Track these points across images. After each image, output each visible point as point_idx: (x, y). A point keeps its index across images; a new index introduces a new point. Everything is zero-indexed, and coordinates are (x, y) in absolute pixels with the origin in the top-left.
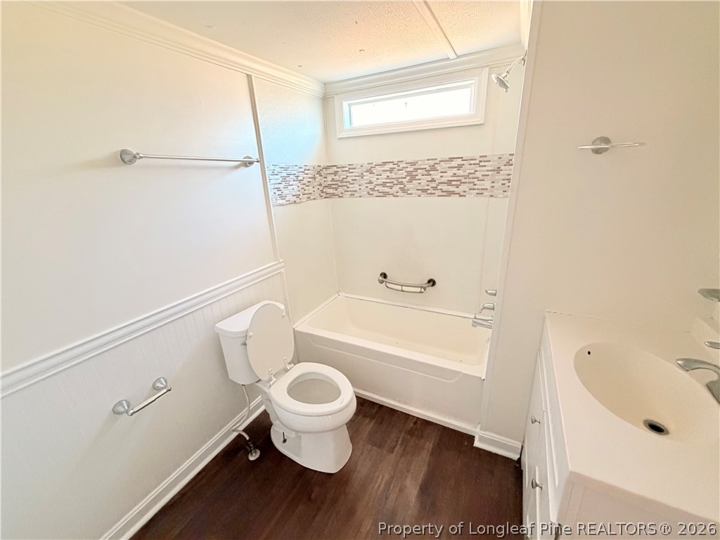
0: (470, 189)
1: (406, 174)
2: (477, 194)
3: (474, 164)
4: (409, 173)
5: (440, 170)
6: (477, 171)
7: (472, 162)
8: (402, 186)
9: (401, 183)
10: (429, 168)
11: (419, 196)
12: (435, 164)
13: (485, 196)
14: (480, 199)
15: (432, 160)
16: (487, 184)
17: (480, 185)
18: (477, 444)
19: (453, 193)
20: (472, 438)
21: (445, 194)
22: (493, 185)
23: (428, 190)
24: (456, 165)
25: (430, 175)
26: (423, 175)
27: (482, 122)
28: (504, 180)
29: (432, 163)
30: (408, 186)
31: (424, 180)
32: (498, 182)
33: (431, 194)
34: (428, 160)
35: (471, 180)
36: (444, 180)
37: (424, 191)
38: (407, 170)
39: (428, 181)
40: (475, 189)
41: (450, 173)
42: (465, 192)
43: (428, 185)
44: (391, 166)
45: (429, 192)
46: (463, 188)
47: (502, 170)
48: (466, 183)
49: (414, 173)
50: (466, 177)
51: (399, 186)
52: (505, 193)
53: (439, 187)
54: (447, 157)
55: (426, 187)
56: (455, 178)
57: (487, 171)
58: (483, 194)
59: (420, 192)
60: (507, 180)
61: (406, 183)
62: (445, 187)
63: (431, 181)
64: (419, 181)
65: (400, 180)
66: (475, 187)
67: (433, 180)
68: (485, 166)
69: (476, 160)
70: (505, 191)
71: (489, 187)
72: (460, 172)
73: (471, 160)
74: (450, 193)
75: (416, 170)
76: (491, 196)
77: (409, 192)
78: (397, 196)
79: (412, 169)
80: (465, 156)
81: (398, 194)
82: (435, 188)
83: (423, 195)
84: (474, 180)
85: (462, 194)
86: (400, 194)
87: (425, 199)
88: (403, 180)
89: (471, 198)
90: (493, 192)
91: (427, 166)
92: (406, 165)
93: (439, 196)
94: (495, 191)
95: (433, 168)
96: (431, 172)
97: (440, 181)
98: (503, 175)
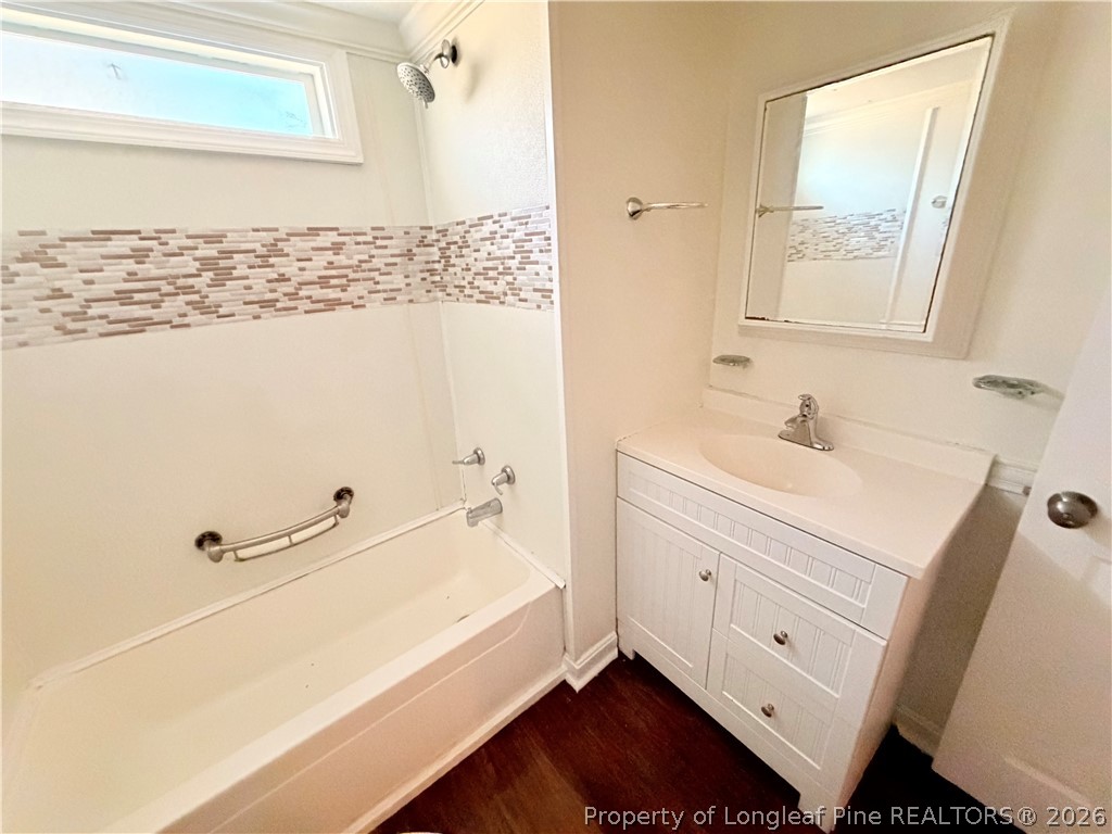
0: (370, 292)
1: (197, 264)
2: (385, 299)
3: (365, 243)
4: (206, 264)
5: (294, 255)
6: (373, 257)
7: (360, 239)
8: (196, 297)
9: (189, 290)
10: (263, 251)
11: (257, 317)
12: (276, 240)
13: (401, 303)
14: (392, 308)
15: (265, 230)
16: (398, 280)
17: (386, 282)
18: (578, 685)
19: (338, 303)
20: (564, 687)
21: (321, 306)
22: (408, 281)
23: (277, 301)
24: (329, 245)
25: (272, 266)
26: (250, 267)
27: (360, 160)
28: (422, 271)
29: (268, 237)
30: (214, 296)
31: (259, 281)
32: (415, 276)
33: (285, 309)
34: (254, 230)
35: (366, 275)
36: (308, 276)
37: (266, 304)
38: (198, 253)
39: (269, 281)
40: (379, 292)
41: (320, 260)
42: (361, 298)
43: (273, 291)
44: (134, 241)
45: (279, 305)
46: (355, 291)
47: (415, 255)
48: (358, 280)
49: (222, 263)
50: (357, 268)
51: (182, 298)
52: (431, 294)
53: (302, 293)
54: (303, 226)
55: (269, 296)
56: (333, 272)
57: (392, 256)
58: (395, 299)
59: (255, 308)
60: (428, 271)
61: (205, 290)
62: (317, 292)
63: (277, 280)
64: (246, 282)
65: (180, 282)
66: (379, 287)
67: (283, 279)
68: (386, 247)
69: (365, 234)
70: (429, 291)
71: (402, 286)
72: (341, 259)
73: (355, 234)
74: (332, 305)
75: (228, 254)
76: (411, 301)
77: (222, 311)
78: (187, 325)
79: (214, 253)
80: (343, 225)
81: (186, 320)
82: (293, 296)
83: (266, 313)
84: (373, 274)
85: (357, 302)
86: (194, 317)
87: (272, 323)
88: (191, 281)
89: (375, 309)
90: (410, 293)
91: (257, 246)
92: (190, 243)
93: (306, 312)
94: (414, 292)
95: (274, 249)
96: (272, 260)
97: (299, 280)
98: (417, 263)
